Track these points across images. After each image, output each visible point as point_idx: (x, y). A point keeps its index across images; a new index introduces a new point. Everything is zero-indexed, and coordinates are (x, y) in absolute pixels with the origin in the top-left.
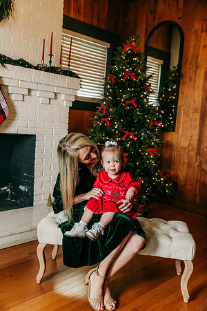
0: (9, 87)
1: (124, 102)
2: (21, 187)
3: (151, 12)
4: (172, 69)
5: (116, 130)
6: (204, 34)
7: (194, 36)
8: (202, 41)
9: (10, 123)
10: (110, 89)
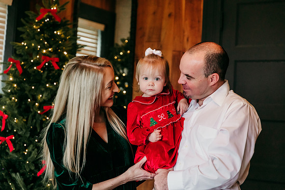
1: (39, 108)
4: (120, 43)
5: (25, 158)
8: (166, 6)
10: (13, 82)
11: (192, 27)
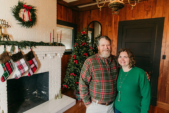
0: (38, 55)
1: (82, 54)
2: (42, 92)
3: (89, 17)
5: (80, 65)
6: (109, 27)
7: (105, 27)
8: (109, 29)
9: (38, 69)
10: (76, 48)
11: (115, 34)
